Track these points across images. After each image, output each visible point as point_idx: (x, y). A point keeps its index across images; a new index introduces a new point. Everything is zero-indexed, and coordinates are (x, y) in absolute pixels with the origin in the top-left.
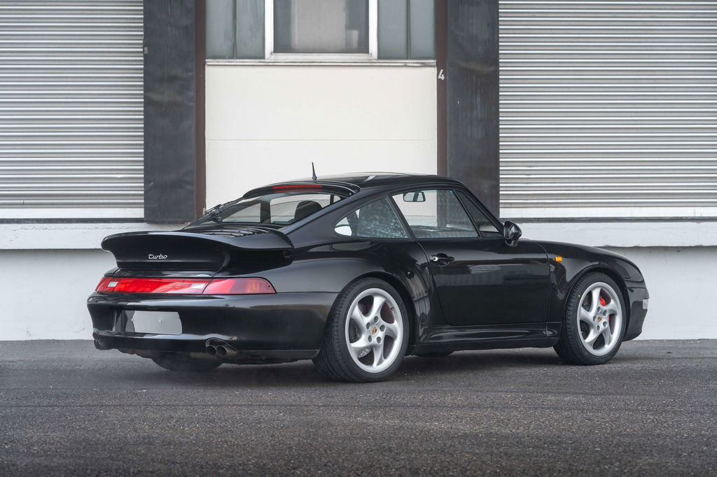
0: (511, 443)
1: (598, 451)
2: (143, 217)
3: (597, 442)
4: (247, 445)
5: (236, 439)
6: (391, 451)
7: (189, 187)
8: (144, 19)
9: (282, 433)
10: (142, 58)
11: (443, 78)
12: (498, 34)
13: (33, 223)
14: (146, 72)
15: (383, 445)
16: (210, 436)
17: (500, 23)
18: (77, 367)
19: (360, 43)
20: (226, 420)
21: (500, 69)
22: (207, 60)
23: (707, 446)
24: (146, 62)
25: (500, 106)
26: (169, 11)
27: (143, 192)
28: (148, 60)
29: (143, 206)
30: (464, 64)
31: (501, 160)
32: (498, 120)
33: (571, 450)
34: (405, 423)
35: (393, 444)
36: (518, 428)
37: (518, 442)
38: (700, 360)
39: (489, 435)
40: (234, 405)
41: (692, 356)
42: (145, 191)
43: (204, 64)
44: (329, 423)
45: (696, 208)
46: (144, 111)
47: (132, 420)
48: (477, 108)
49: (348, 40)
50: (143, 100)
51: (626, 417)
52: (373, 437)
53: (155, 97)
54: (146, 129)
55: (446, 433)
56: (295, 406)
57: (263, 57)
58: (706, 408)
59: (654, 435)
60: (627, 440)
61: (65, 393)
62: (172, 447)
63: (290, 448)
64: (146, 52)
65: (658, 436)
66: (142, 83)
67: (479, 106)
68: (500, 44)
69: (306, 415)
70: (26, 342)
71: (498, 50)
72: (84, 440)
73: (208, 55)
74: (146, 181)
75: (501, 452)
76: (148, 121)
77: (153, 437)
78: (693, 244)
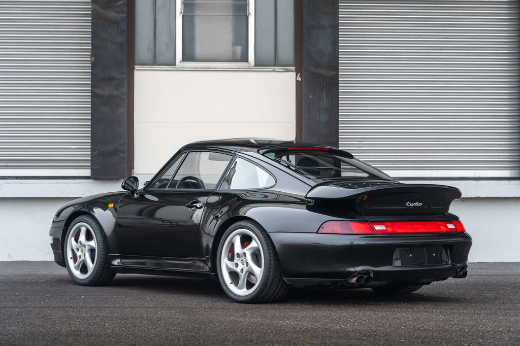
0: (340, 336)
1: (402, 342)
2: (90, 175)
3: (402, 335)
4: (148, 337)
5: (141, 332)
6: (252, 341)
7: (122, 155)
8: (92, 37)
9: (175, 328)
10: (90, 65)
11: (300, 79)
12: (338, 49)
13: (13, 179)
14: (93, 74)
15: (247, 337)
16: (122, 330)
17: (340, 42)
18: (40, 280)
19: (242, 55)
20: (136, 318)
21: (340, 73)
22: (135, 66)
23: (482, 339)
24: (93, 67)
25: (340, 99)
26: (109, 31)
27: (90, 158)
28: (94, 66)
29: (90, 167)
30: (314, 70)
31: (340, 137)
32: (338, 109)
33: (383, 341)
34: (265, 321)
35: (254, 337)
36: (346, 325)
37: (345, 335)
38: (478, 277)
39: (324, 330)
40: (144, 307)
41: (472, 274)
42: (91, 157)
43: (133, 69)
44: (210, 321)
45: (476, 171)
46: (92, 102)
47: (69, 318)
48: (323, 101)
49: (234, 53)
50: (90, 94)
51: (425, 317)
52: (240, 331)
53: (99, 91)
54: (92, 114)
55: (294, 328)
56: (188, 308)
57: (175, 65)
58: (482, 311)
59: (444, 331)
60: (425, 334)
61: (26, 298)
62: (93, 338)
63: (179, 339)
64: (93, 61)
65: (447, 331)
66: (90, 82)
67: (325, 100)
68: (340, 56)
69: (195, 315)
70: (8, 262)
71: (338, 60)
72: (30, 333)
73: (136, 62)
74: (92, 150)
75: (332, 342)
76: (94, 109)
77: (80, 330)
78: (473, 196)
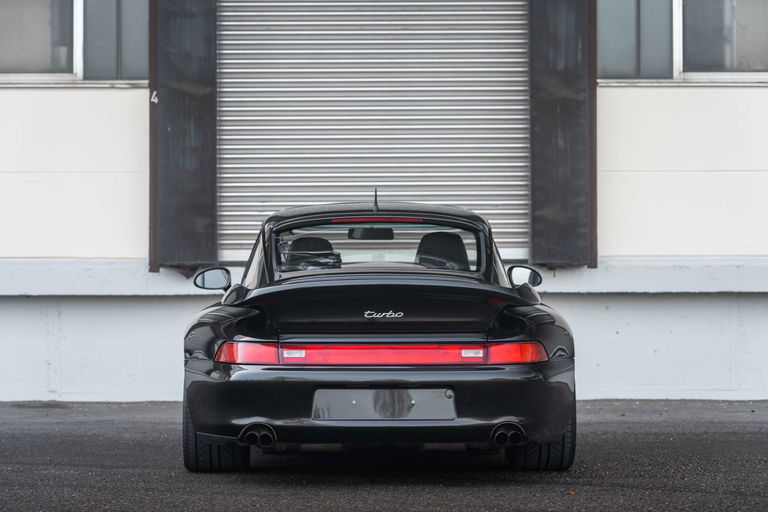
11: (156, 101)
21: (218, 90)
25: (218, 133)
30: (175, 85)
32: (215, 149)
48: (190, 135)
67: (193, 134)
68: (218, 61)
71: (216, 68)
